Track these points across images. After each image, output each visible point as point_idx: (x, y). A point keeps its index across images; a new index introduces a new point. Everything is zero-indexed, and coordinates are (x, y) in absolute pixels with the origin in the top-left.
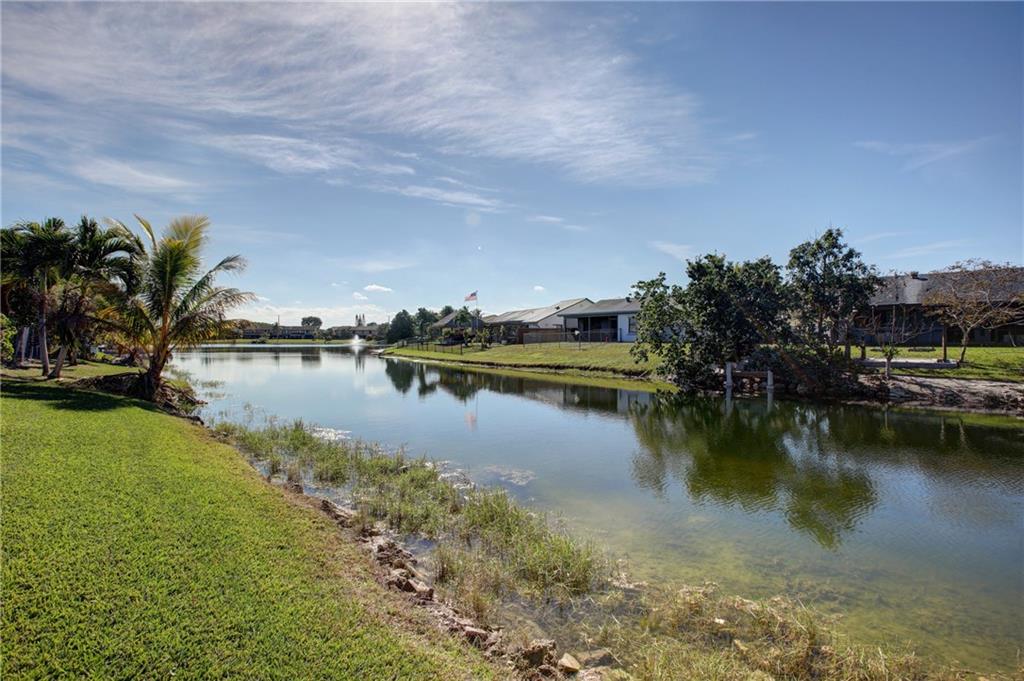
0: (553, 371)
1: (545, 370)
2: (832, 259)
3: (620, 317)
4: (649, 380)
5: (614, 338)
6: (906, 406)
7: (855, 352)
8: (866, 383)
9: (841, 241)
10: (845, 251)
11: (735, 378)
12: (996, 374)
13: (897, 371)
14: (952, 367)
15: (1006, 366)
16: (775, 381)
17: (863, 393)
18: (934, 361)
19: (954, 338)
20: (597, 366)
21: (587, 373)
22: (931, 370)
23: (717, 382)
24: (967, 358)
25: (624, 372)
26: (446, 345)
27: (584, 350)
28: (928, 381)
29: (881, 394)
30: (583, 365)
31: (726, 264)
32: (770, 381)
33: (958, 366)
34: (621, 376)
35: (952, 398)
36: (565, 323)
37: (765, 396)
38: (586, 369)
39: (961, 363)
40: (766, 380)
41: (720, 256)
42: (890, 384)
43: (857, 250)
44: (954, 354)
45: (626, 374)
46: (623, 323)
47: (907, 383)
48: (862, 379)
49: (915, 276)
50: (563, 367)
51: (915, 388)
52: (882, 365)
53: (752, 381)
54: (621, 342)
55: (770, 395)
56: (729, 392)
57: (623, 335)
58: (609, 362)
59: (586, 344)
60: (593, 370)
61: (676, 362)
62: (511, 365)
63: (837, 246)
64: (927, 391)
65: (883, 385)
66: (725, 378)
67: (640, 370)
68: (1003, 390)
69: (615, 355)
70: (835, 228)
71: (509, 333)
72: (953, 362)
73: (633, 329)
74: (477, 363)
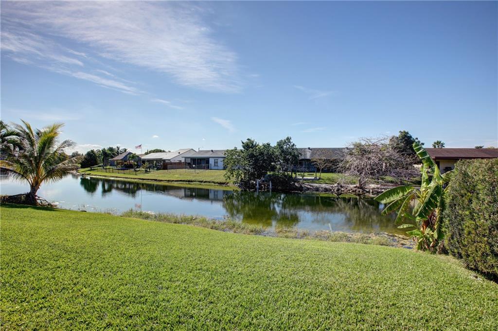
0: (187, 183)
1: (185, 183)
2: (288, 146)
3: (210, 159)
4: (228, 186)
5: (208, 168)
6: (307, 192)
7: (294, 175)
8: (297, 186)
9: (291, 141)
10: (292, 144)
11: (260, 185)
12: (327, 182)
13: (304, 181)
14: (317, 180)
15: (329, 180)
16: (272, 185)
17: (296, 188)
18: (313, 178)
19: (318, 170)
20: (206, 180)
21: (203, 183)
22: (313, 181)
23: (254, 186)
24: (321, 177)
25: (218, 183)
26: (122, 170)
27: (198, 173)
28: (312, 184)
29: (301, 189)
30: (200, 180)
31: (255, 143)
33: (319, 180)
34: (217, 184)
35: (317, 189)
36: (185, 160)
37: (269, 191)
38: (202, 182)
39: (320, 178)
40: (269, 185)
41: (252, 139)
42: (303, 185)
44: (318, 174)
45: (219, 184)
46: (212, 161)
47: (307, 185)
48: (296, 184)
49: (309, 148)
50: (192, 181)
51: (309, 187)
52: (301, 179)
53: (265, 186)
54: (211, 169)
55: (270, 190)
56: (258, 189)
57: (212, 166)
58: (211, 179)
59: (198, 171)
60: (205, 182)
61: (240, 179)
62: (166, 180)
63: (290, 142)
64: (312, 187)
65: (301, 186)
66: (256, 185)
67: (224, 182)
68: (328, 186)
69: (212, 176)
70: (289, 136)
71: (157, 164)
72: (318, 178)
73: (216, 164)
74: (149, 179)
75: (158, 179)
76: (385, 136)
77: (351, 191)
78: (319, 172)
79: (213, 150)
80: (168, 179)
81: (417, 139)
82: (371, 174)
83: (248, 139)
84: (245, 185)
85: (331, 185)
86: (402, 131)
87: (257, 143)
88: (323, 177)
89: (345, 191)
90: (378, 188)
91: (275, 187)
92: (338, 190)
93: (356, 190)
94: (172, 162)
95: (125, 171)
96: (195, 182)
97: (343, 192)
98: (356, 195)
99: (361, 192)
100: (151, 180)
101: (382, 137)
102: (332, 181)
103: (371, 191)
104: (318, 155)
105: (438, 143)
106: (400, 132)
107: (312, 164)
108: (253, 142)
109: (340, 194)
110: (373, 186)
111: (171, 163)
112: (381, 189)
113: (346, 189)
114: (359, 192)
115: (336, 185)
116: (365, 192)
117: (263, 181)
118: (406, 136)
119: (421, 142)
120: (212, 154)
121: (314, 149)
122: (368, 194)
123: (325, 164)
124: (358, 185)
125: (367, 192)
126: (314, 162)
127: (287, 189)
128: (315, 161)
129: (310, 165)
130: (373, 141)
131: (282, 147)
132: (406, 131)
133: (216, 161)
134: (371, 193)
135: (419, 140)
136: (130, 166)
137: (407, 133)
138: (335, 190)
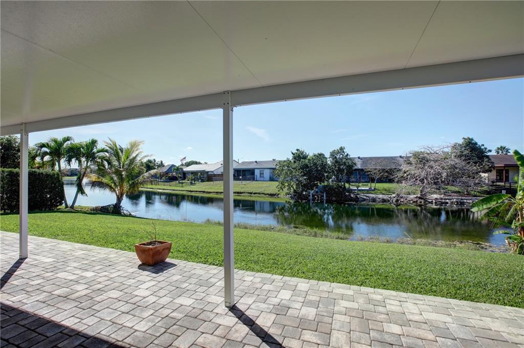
0: (237, 194)
2: (342, 156)
3: (255, 170)
4: (279, 197)
5: (254, 179)
6: (362, 203)
7: (347, 185)
8: (353, 196)
9: (345, 151)
10: (346, 154)
11: (313, 196)
12: (384, 192)
13: (359, 192)
14: (373, 190)
15: (386, 190)
16: (326, 196)
17: (352, 199)
18: (368, 188)
19: (373, 180)
20: (256, 192)
21: (253, 195)
22: (368, 191)
23: (307, 197)
24: (376, 188)
25: (268, 194)
28: (368, 195)
29: (357, 200)
30: (249, 192)
31: (305, 153)
32: (325, 197)
33: (374, 190)
34: (268, 196)
35: (374, 200)
37: (323, 202)
38: (251, 193)
39: (375, 189)
40: (323, 196)
41: (302, 150)
42: (358, 196)
43: (349, 154)
44: (373, 185)
46: (257, 173)
47: (362, 196)
48: (351, 195)
49: (359, 158)
50: (241, 193)
51: (365, 197)
52: (355, 190)
53: (318, 197)
54: (256, 181)
55: (325, 201)
56: (311, 201)
57: (258, 178)
58: (260, 190)
59: (244, 182)
60: (255, 193)
61: (292, 190)
62: (214, 192)
63: (343, 152)
64: (368, 198)
65: (357, 197)
66: (309, 196)
67: (275, 193)
68: (385, 197)
69: (261, 188)
70: (343, 146)
71: (201, 176)
72: (373, 188)
73: (262, 175)
74: (197, 191)
75: (206, 191)
76: (449, 144)
77: (411, 202)
78: (374, 182)
79: (257, 160)
80: (217, 191)
81: (483, 145)
82: (435, 183)
83: (298, 150)
84: (298, 196)
85: (390, 196)
86: (466, 137)
87: (307, 154)
88: (378, 187)
89: (405, 201)
90: (442, 199)
91: (329, 197)
92: (397, 201)
93: (417, 201)
94: (215, 173)
95: (171, 183)
96: (245, 194)
97: (402, 203)
98: (417, 206)
99: (423, 202)
100: (200, 192)
101: (445, 145)
102: (389, 191)
103: (434, 201)
104: (373, 165)
105: (502, 148)
106: (463, 138)
107: (366, 174)
108: (303, 152)
109: (400, 205)
110: (435, 196)
111: (215, 175)
112: (445, 199)
113: (406, 199)
114: (421, 202)
115: (394, 195)
116: (427, 203)
117: (317, 192)
118: (470, 143)
119: (488, 149)
120: (256, 165)
121: (365, 158)
122: (430, 204)
123: (380, 173)
124: (419, 195)
125: (429, 202)
126: (368, 172)
127: (341, 200)
128: (370, 171)
129: (364, 175)
130: (435, 149)
131: (336, 158)
132: (471, 138)
133: (262, 172)
134: (434, 204)
135: (485, 146)
136: (173, 179)
137: (472, 139)
138: (394, 201)
